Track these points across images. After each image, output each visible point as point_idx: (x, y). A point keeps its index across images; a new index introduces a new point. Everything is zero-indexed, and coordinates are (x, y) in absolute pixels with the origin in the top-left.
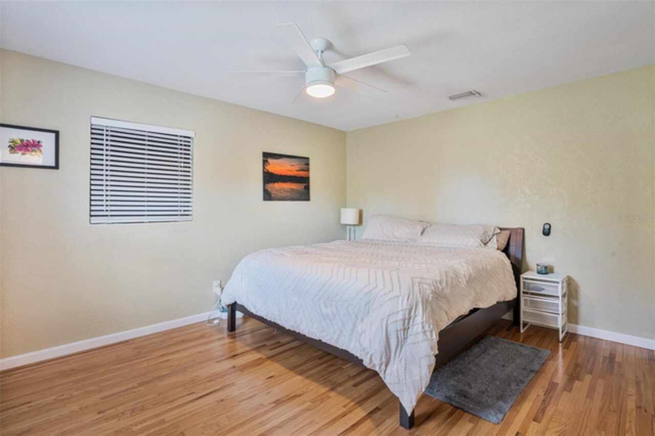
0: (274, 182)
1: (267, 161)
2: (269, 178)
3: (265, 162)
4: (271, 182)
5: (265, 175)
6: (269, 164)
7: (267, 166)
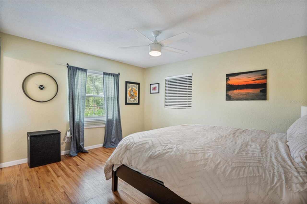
0: (234, 89)
1: (228, 79)
2: (230, 88)
3: (227, 79)
4: (231, 90)
5: (227, 86)
6: (230, 80)
7: (228, 81)
